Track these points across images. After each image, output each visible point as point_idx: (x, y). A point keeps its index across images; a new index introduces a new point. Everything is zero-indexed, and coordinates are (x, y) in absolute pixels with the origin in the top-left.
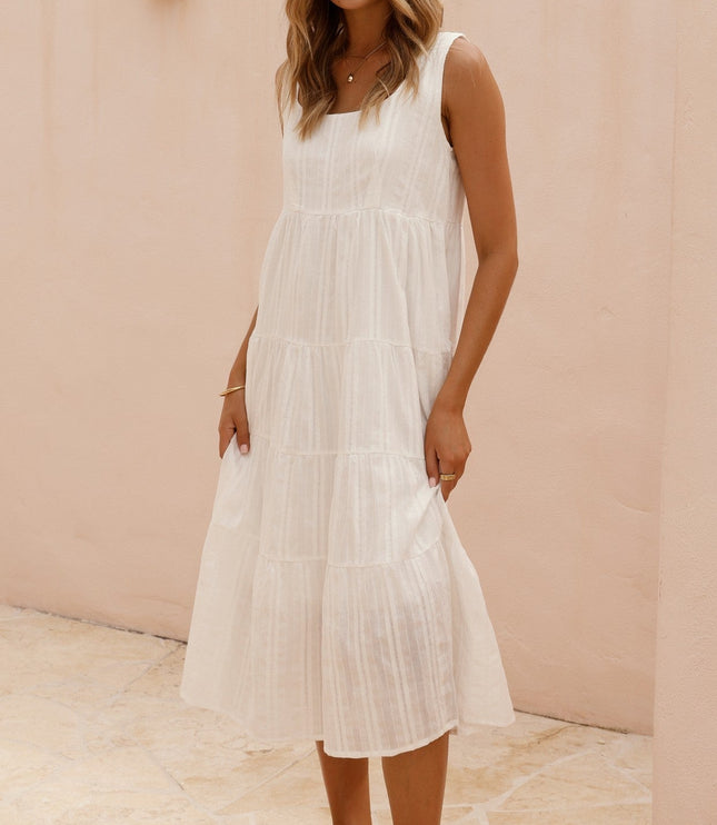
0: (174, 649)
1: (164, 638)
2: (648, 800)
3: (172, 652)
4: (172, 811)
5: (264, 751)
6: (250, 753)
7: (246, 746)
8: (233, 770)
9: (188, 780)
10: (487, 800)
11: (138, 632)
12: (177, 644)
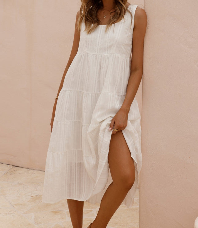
0: (12, 168)
1: (9, 165)
2: (138, 207)
3: (11, 169)
4: (11, 213)
5: (36, 196)
6: (32, 196)
7: (31, 194)
8: (28, 201)
9: (15, 204)
10: (96, 208)
11: (2, 163)
12: (12, 166)
